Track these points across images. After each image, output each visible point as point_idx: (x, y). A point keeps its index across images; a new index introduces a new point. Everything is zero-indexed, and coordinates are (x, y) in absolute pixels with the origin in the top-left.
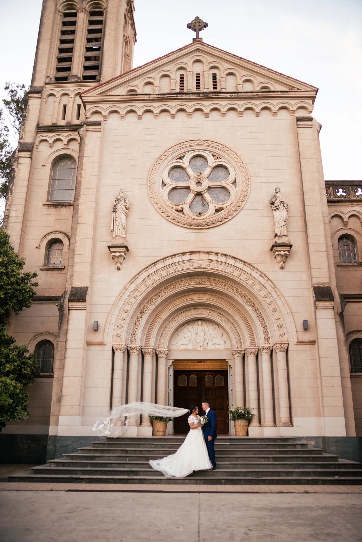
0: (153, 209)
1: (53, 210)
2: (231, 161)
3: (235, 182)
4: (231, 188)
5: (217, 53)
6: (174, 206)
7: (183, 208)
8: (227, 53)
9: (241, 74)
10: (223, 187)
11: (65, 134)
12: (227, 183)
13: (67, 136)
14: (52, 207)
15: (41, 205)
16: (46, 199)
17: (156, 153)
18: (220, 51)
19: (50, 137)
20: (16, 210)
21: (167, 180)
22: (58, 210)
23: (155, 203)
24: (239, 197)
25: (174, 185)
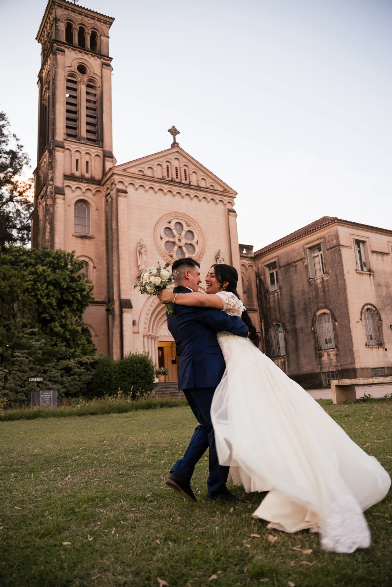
0: (158, 253)
1: (79, 240)
2: (196, 229)
3: (197, 242)
4: (195, 245)
5: (188, 157)
6: (168, 253)
7: (173, 255)
8: (194, 159)
9: (201, 175)
10: (191, 245)
11: (85, 185)
12: (194, 242)
13: (85, 187)
14: (79, 238)
15: (71, 236)
16: (74, 231)
17: (157, 218)
18: (190, 156)
19: (74, 184)
20: (59, 238)
21: (163, 236)
22: (83, 240)
23: (159, 250)
24: (200, 252)
25: (167, 240)
